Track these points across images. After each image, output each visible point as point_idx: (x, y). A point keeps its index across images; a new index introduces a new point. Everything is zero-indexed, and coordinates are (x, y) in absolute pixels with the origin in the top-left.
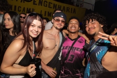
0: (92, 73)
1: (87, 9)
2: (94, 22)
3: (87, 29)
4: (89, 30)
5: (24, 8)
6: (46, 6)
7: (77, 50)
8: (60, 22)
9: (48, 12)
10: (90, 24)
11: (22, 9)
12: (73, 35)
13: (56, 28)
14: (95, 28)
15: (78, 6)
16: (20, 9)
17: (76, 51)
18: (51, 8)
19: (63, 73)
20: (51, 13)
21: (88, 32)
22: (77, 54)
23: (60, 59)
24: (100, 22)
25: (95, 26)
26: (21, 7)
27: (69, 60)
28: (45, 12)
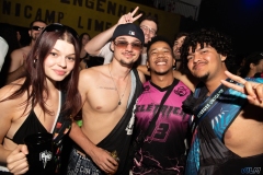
0: (204, 162)
1: (183, 17)
2: (205, 49)
3: (191, 65)
4: (194, 68)
5: (40, 10)
6: (92, 7)
7: (175, 112)
8: (129, 48)
9: (96, 21)
10: (197, 53)
11: (34, 13)
12: (161, 78)
13: (122, 63)
14: (207, 63)
15: (163, 8)
16: (29, 12)
17: (172, 115)
18: (103, 11)
19: (139, 164)
20: (102, 23)
21: (193, 71)
22: (175, 122)
23: (129, 132)
24: (220, 51)
25: (208, 58)
26: (31, 8)
27: (157, 136)
28: (90, 21)
